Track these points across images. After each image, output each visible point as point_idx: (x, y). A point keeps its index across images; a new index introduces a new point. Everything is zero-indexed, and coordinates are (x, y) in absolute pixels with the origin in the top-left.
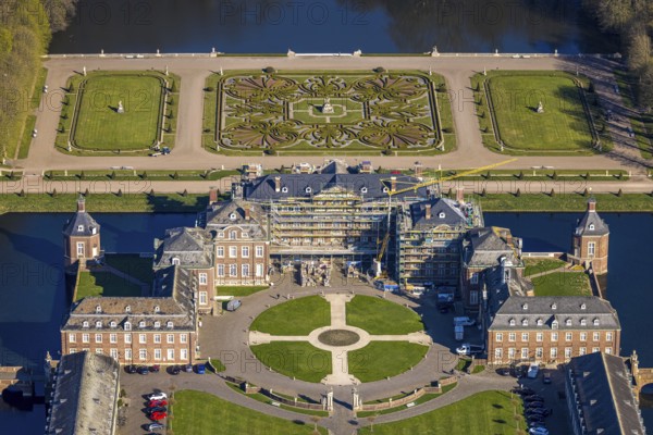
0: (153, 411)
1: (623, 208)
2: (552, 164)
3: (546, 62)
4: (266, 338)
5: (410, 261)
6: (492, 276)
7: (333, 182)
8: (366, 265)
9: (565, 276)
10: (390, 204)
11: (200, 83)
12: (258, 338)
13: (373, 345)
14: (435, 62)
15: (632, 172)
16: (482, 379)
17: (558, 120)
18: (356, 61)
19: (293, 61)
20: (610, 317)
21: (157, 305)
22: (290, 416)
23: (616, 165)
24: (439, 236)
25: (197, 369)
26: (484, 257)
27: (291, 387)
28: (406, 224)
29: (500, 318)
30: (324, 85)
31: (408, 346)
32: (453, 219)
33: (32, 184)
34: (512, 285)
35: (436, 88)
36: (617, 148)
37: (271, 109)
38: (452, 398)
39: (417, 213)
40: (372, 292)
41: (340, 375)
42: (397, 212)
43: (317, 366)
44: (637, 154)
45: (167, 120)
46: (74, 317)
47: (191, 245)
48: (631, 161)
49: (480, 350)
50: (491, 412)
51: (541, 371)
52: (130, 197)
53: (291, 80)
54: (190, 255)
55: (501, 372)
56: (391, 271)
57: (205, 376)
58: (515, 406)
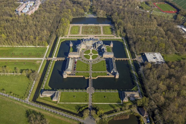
0: (75, 63)
1: (114, 40)
2: (109, 35)
3: (109, 25)
4: (85, 54)
5: (97, 47)
6: (103, 49)
7: (91, 40)
8: (93, 47)
9: (109, 48)
10: (95, 42)
11: (82, 27)
12: (84, 54)
13: (94, 55)
14: (100, 25)
15: (115, 36)
16: (103, 59)
17: (109, 31)
18: (93, 25)
19: (89, 25)
20: (113, 54)
21: (76, 53)
22: (87, 63)
23: (114, 36)
24: (99, 45)
25: (79, 58)
26: (103, 47)
27: (87, 60)
28: (97, 44)
29: (104, 54)
30: (91, 27)
31: (96, 55)
32: (100, 44)
33: (68, 38)
34: (105, 50)
35: (100, 27)
36: (114, 34)
37: (87, 30)
38: (100, 61)
39: (97, 43)
40: (94, 49)
41: (91, 59)
42: (96, 43)
43: (89, 58)
44: (115, 34)
45: (79, 31)
46: (69, 54)
47: (79, 46)
48: (115, 35)
49: (102, 56)
50: (103, 63)
51: (107, 58)
52: (75, 39)
53: (89, 27)
54: (79, 47)
55: (104, 58)
56: (95, 47)
57: (80, 59)
58: (105, 62)
